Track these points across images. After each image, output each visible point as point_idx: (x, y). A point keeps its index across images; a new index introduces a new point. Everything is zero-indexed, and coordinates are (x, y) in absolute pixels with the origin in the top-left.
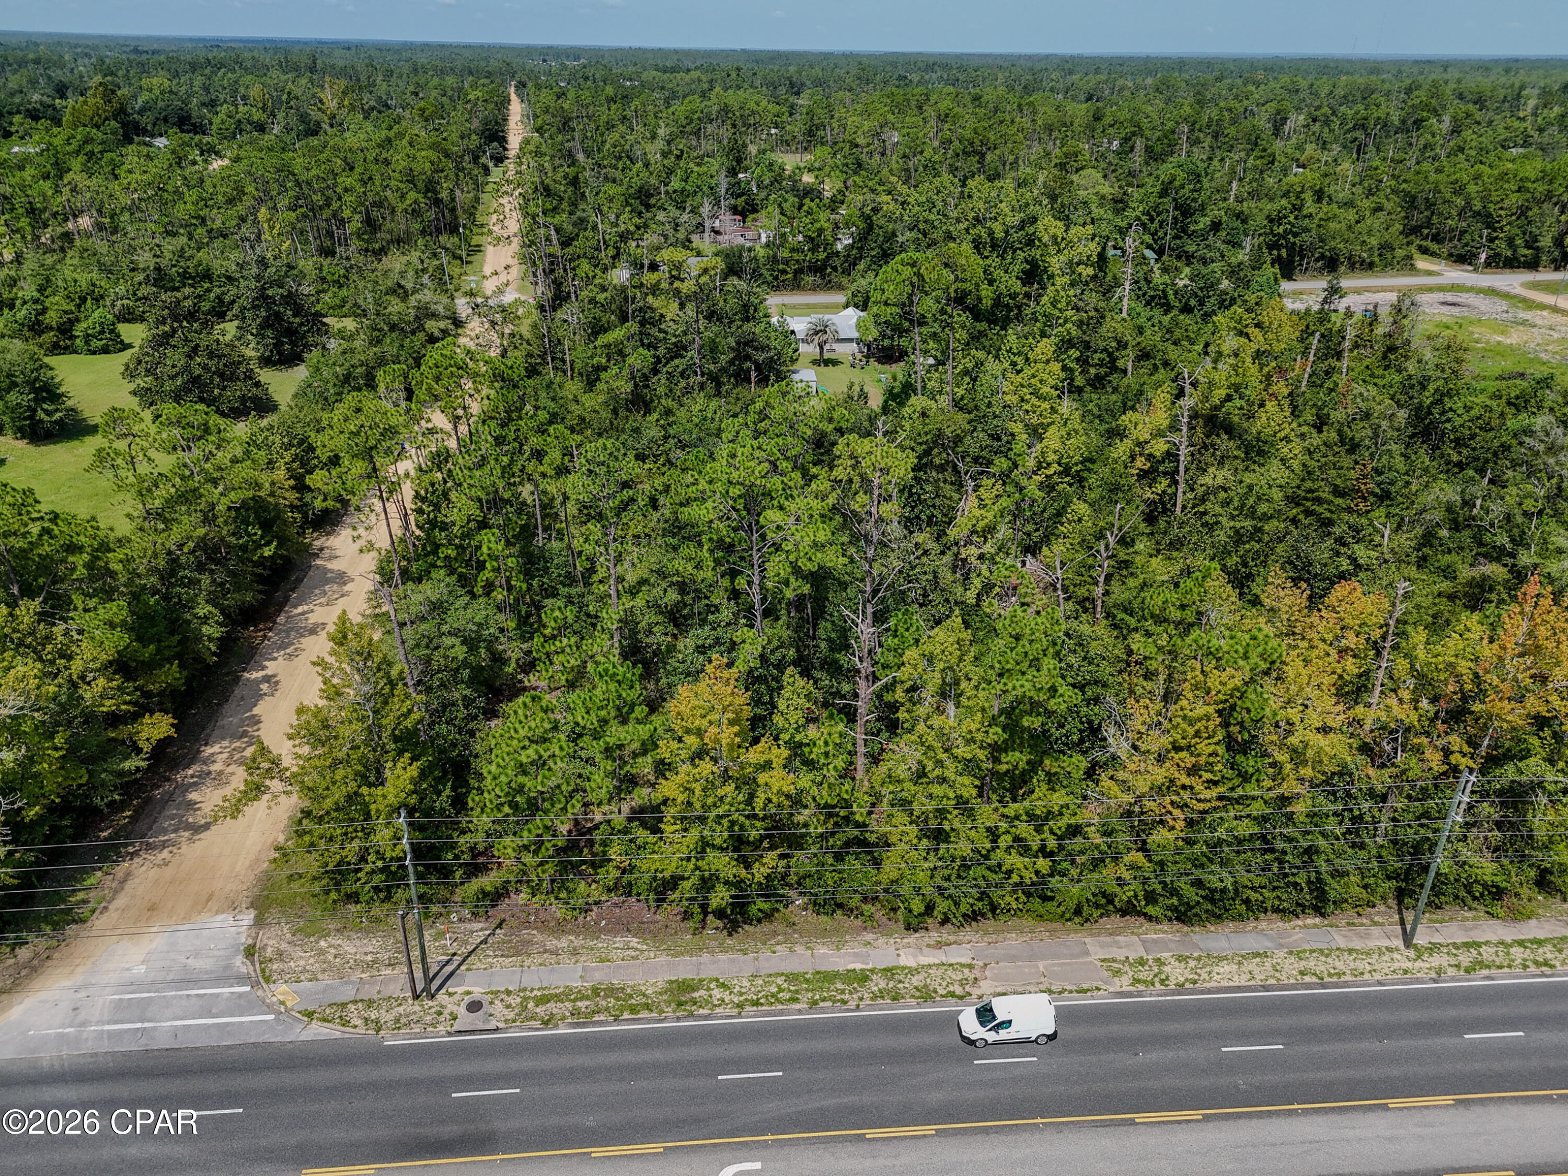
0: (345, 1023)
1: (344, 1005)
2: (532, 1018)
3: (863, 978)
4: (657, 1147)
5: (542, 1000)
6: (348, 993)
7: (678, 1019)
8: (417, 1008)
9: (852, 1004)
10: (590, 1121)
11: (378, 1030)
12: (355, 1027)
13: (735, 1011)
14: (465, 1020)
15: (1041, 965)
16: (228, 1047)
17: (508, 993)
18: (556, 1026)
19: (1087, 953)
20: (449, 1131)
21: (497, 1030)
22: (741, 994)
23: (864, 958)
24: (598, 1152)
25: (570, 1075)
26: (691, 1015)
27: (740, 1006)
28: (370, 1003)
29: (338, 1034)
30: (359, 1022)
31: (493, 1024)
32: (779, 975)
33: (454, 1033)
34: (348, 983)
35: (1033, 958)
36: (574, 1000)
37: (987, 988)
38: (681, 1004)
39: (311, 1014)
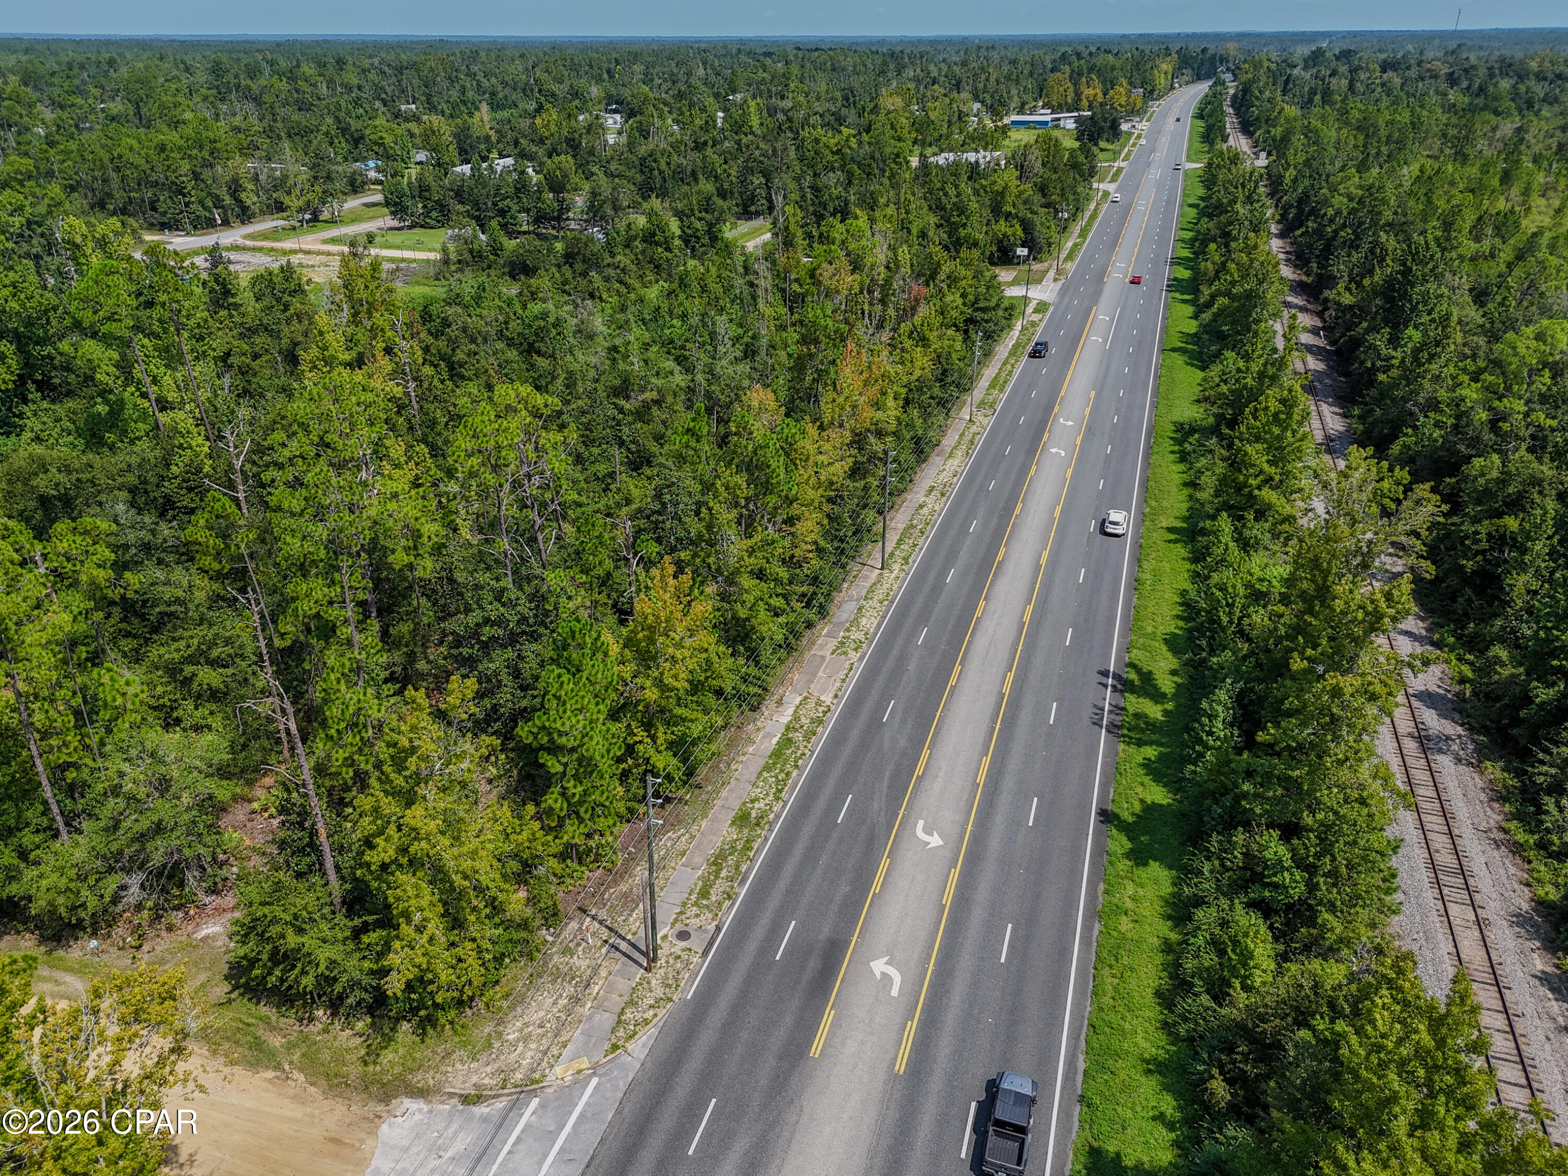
0: (646, 1022)
1: (619, 1022)
2: (720, 904)
3: (786, 742)
4: (885, 863)
5: (704, 893)
6: (606, 1020)
7: (771, 830)
8: (662, 971)
9: (808, 753)
10: (845, 889)
11: (670, 1000)
12: (655, 1015)
13: (781, 803)
14: (696, 943)
15: (820, 674)
16: (618, 1112)
17: (682, 913)
18: (737, 895)
19: (823, 657)
20: (814, 964)
21: (718, 929)
22: (767, 795)
23: (769, 736)
24: (876, 887)
25: (794, 892)
26: (771, 824)
27: (777, 799)
28: (632, 1003)
29: (654, 1031)
30: (651, 1013)
31: (712, 927)
32: (760, 774)
33: (705, 953)
34: (590, 1018)
35: (814, 675)
36: (717, 877)
37: (827, 699)
38: (758, 825)
39: (615, 1047)
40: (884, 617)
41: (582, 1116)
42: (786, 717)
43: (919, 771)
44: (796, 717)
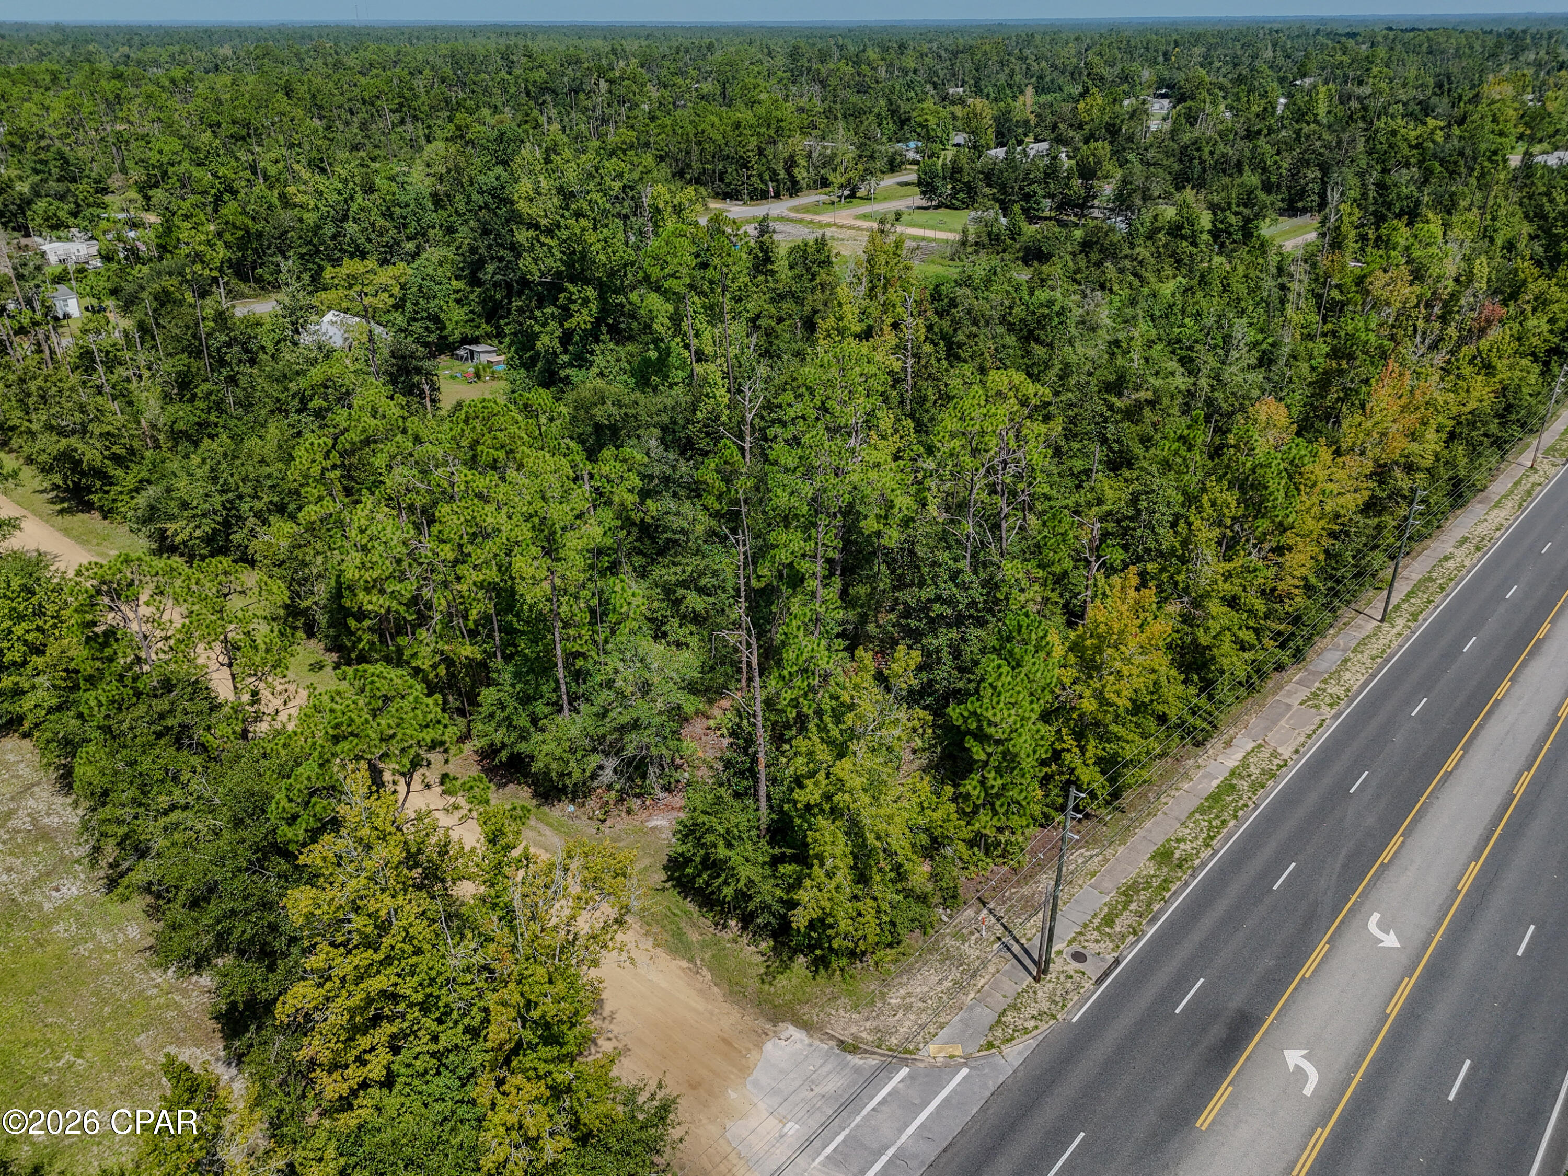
0: (1026, 1031)
1: (999, 1022)
2: (1123, 937)
3: (1228, 787)
4: (1322, 948)
5: (1109, 921)
6: (986, 1015)
7: (1193, 876)
8: (1051, 986)
9: (1251, 805)
10: (1268, 962)
11: (1054, 1017)
12: (1036, 1027)
13: (1210, 851)
14: (1091, 969)
15: (1283, 723)
16: (982, 1110)
17: (1081, 933)
18: (1144, 933)
19: (1289, 706)
20: (1217, 1032)
21: (1117, 962)
22: (1196, 838)
23: (1210, 776)
24: (1307, 970)
25: (1208, 948)
26: (1195, 871)
27: (1207, 845)
28: (1014, 1007)
29: (1033, 1043)
30: (1033, 1023)
31: (1110, 958)
32: (1192, 814)
33: (1099, 981)
34: (971, 1008)
35: (1275, 722)
36: (1125, 908)
37: (1286, 752)
38: (1180, 866)
39: (990, 1045)
40: (1373, 676)
41: (947, 1100)
42: (1233, 759)
43: (1385, 857)
44: (1245, 764)
